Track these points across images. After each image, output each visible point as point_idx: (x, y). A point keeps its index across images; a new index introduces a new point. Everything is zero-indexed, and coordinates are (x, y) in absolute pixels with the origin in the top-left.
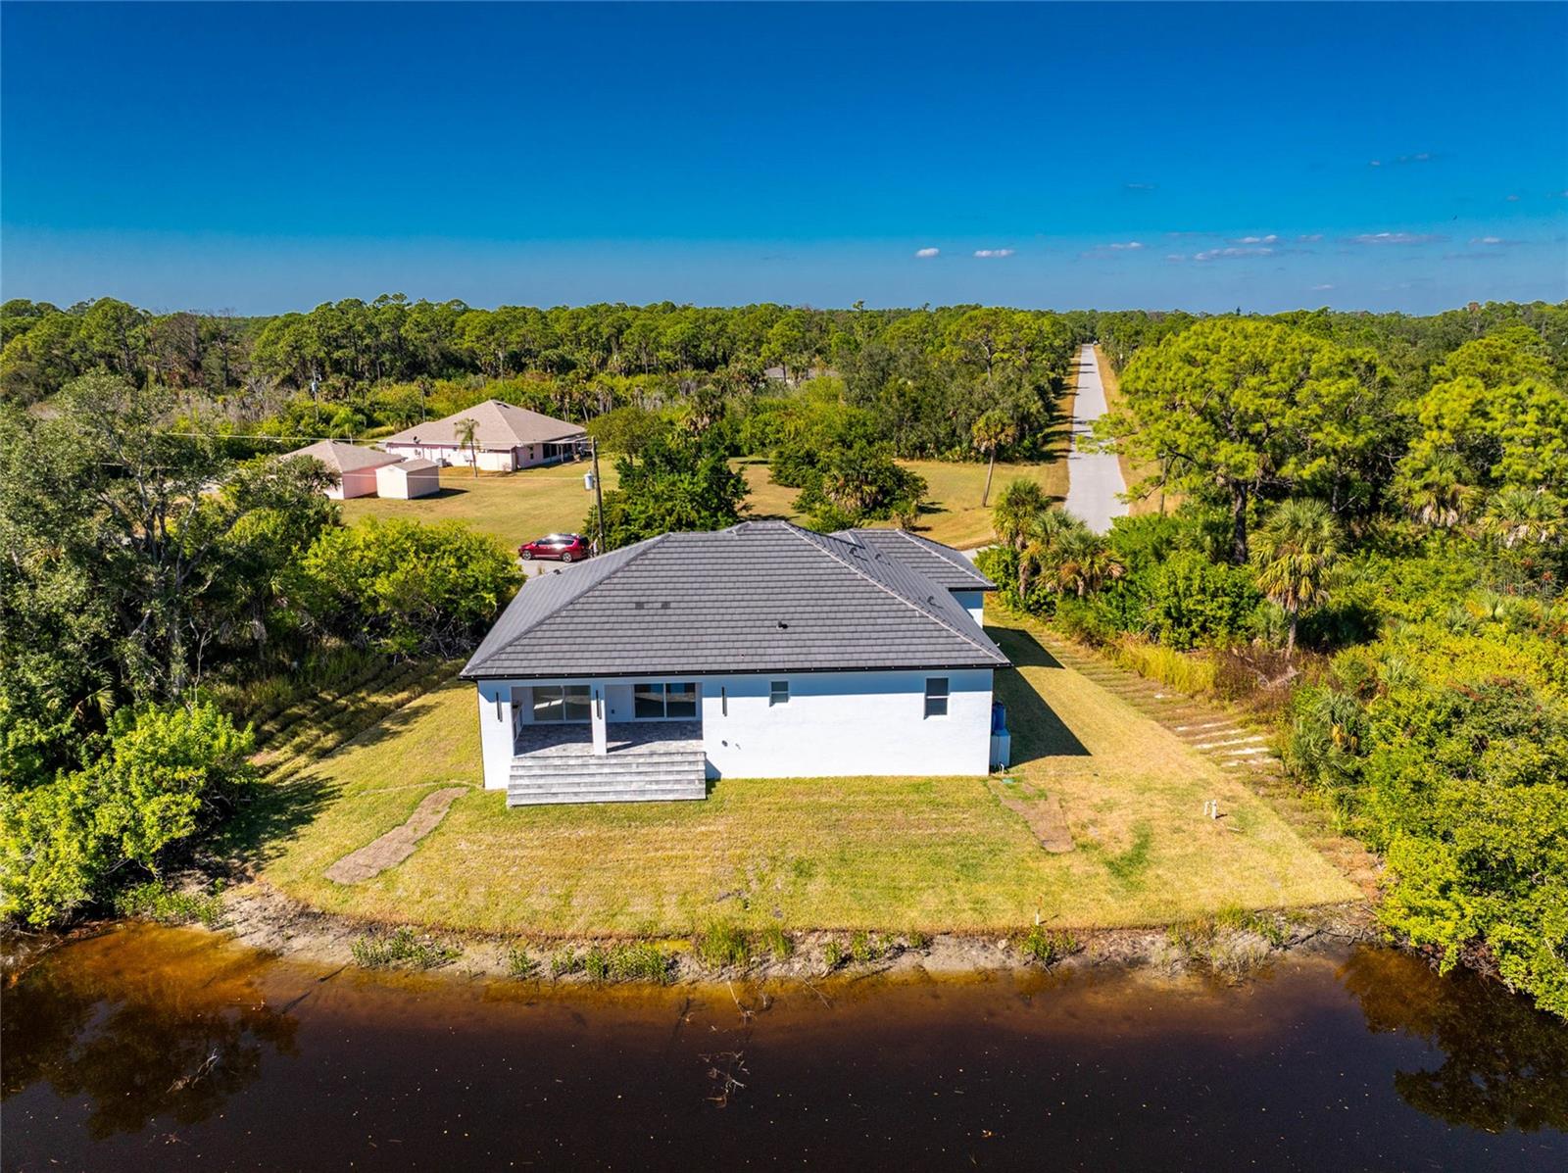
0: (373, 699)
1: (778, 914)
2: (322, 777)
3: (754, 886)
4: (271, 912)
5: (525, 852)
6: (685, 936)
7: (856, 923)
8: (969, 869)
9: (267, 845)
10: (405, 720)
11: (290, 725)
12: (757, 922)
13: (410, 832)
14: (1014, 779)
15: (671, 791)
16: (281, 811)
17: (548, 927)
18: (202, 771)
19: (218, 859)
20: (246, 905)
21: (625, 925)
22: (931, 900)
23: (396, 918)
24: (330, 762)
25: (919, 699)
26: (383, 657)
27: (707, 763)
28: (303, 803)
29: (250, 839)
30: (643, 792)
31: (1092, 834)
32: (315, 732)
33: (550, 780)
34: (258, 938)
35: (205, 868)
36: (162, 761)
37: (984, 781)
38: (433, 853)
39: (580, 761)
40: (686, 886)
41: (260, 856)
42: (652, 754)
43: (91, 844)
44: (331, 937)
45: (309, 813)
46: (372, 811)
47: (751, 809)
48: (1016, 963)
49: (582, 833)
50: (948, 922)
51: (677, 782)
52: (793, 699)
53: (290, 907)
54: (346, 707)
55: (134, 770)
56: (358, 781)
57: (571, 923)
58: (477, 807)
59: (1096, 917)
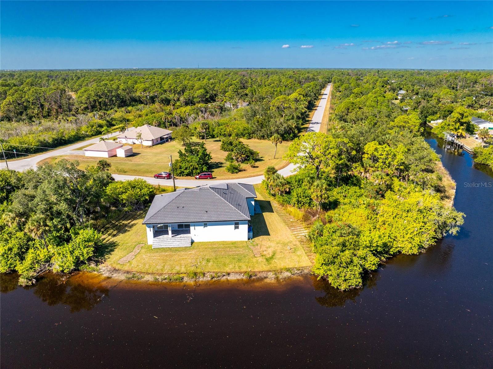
0: (123, 222)
1: (203, 269)
2: (115, 241)
3: (199, 264)
4: (108, 269)
5: (156, 258)
6: (185, 273)
7: (217, 271)
8: (239, 260)
9: (106, 256)
10: (131, 227)
11: (107, 229)
12: (198, 271)
13: (134, 254)
14: (253, 241)
15: (184, 245)
16: (107, 249)
17: (160, 272)
18: (93, 243)
19: (97, 259)
20: (104, 268)
21: (174, 271)
22: (231, 266)
23: (132, 270)
24: (116, 237)
25: (233, 226)
26: (125, 212)
27: (192, 239)
28: (112, 247)
29: (102, 255)
30: (179, 245)
31: (265, 253)
32: (112, 231)
33: (161, 243)
34: (107, 275)
35: (94, 261)
36: (85, 241)
37: (246, 242)
38: (138, 258)
39: (166, 239)
40: (186, 264)
41: (104, 258)
42: (181, 237)
43: (75, 258)
44: (120, 274)
45: (113, 249)
46: (126, 249)
47: (199, 248)
48: (244, 278)
49: (167, 253)
50: (233, 270)
51: (186, 243)
52: (208, 227)
53: (112, 269)
54: (118, 225)
55: (81, 243)
56: (122, 242)
57: (165, 271)
58: (147, 248)
59: (261, 269)
